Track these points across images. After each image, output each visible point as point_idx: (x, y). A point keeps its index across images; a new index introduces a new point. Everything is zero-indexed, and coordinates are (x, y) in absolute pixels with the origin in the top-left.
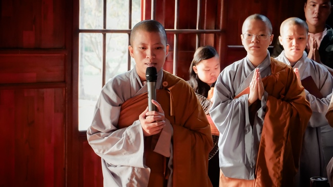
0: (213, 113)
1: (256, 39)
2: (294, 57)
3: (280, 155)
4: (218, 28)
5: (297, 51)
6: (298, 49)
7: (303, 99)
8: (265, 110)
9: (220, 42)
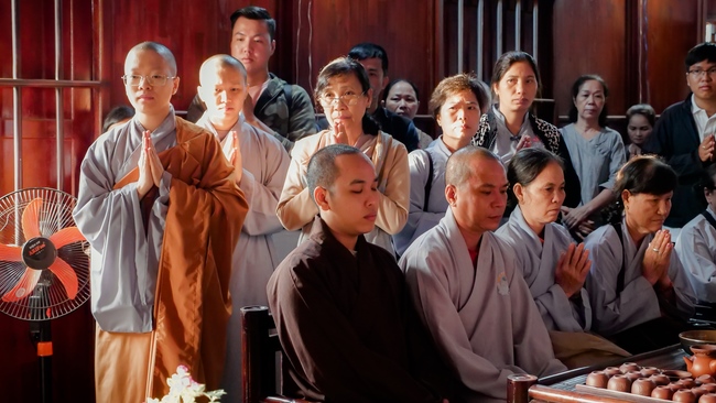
0: (79, 216)
1: (147, 83)
2: (224, 122)
3: (195, 279)
4: (97, 79)
5: (229, 112)
6: (229, 108)
7: (232, 186)
8: (167, 203)
9: (100, 102)
